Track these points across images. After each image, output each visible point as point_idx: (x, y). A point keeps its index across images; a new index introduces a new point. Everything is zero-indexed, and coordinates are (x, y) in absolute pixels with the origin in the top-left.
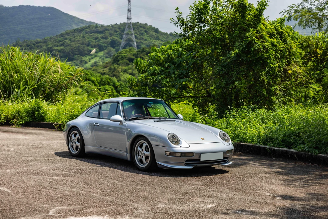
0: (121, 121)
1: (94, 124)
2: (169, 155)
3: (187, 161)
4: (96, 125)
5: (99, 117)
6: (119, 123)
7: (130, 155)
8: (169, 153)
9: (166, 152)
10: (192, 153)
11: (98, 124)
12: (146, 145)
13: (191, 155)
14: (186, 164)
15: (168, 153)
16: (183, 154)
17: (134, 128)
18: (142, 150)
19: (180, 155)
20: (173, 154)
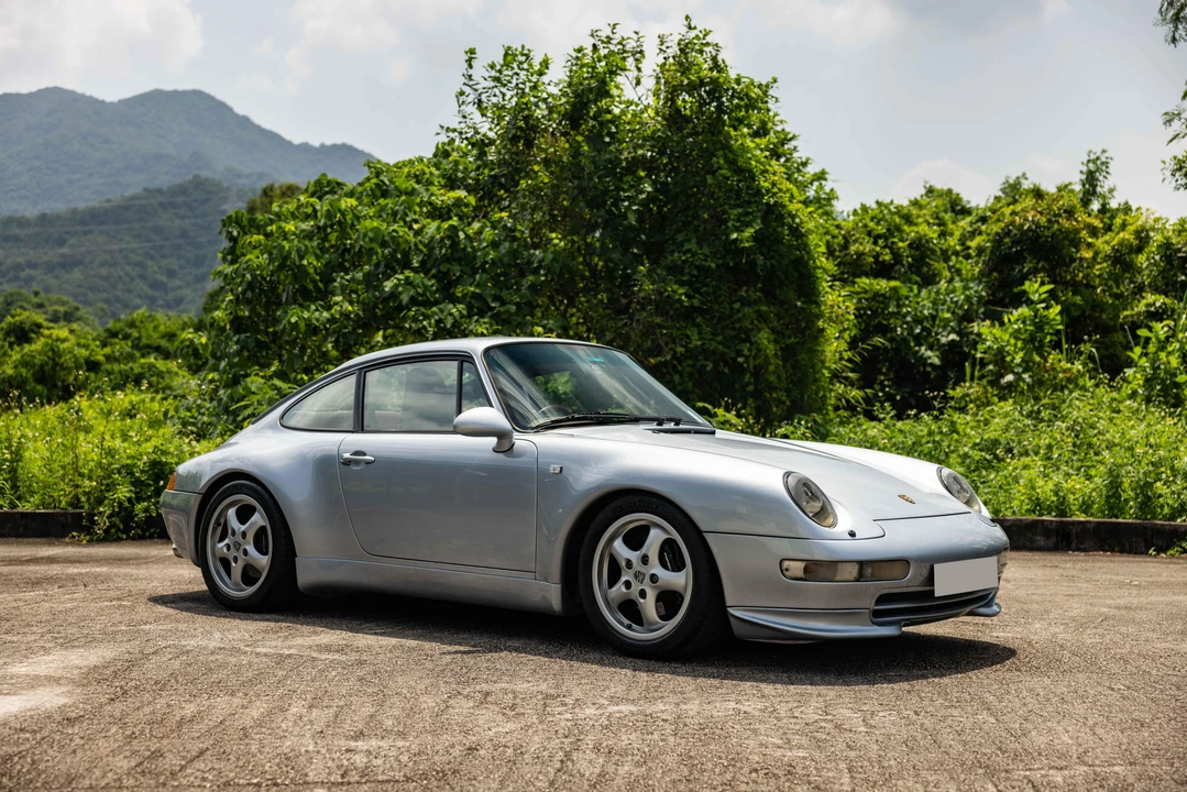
0: (502, 435)
1: (347, 455)
2: (800, 574)
3: (882, 599)
4: (357, 462)
5: (360, 427)
6: (493, 440)
7: (563, 588)
8: (801, 565)
9: (786, 564)
10: (903, 562)
11: (365, 454)
12: (664, 536)
13: (897, 570)
14: (876, 614)
15: (797, 568)
16: (868, 568)
17: (584, 460)
18: (645, 560)
19: (853, 571)
20: (816, 569)
